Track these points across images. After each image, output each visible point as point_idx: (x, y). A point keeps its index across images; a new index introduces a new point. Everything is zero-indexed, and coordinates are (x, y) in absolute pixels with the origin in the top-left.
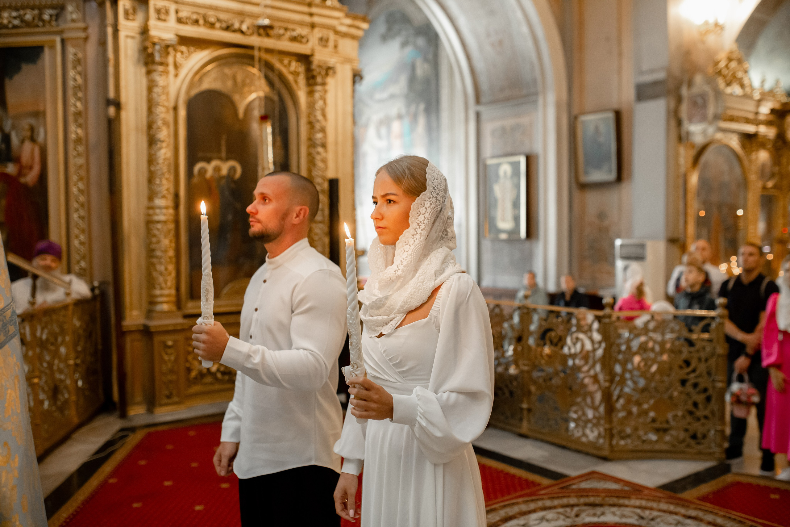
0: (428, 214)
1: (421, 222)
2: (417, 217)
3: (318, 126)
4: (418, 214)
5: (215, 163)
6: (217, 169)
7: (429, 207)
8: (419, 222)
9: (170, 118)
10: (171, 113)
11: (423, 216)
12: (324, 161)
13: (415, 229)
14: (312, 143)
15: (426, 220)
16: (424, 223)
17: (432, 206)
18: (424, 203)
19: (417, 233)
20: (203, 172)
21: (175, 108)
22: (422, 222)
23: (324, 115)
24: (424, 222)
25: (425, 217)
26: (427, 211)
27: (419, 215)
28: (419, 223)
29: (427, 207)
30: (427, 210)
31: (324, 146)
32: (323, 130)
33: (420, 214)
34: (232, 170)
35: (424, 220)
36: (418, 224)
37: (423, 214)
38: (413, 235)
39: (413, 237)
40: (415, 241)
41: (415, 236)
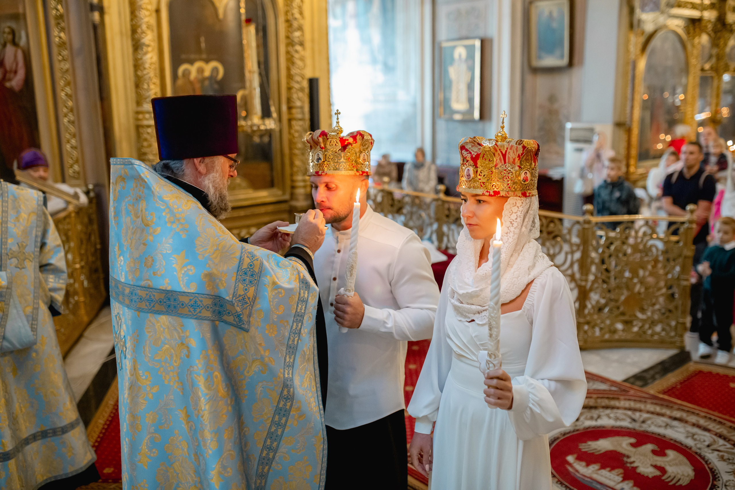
0: (520, 212)
1: (513, 221)
2: (510, 216)
3: (295, 24)
4: (510, 213)
5: (198, 64)
6: (201, 71)
8: (511, 221)
9: (153, 21)
10: (154, 15)
11: (515, 215)
12: (302, 59)
13: (508, 228)
14: (290, 43)
15: (518, 218)
16: (516, 222)
17: (523, 205)
18: (516, 202)
19: (510, 231)
20: (187, 73)
21: (158, 11)
22: (515, 221)
23: (301, 13)
24: (517, 220)
25: (517, 215)
26: (519, 210)
27: (512, 214)
29: (519, 206)
31: (302, 44)
32: (300, 28)
33: (513, 213)
34: (215, 70)
35: (516, 219)
36: (511, 222)
37: (515, 213)
38: (507, 233)
39: (506, 235)
40: (508, 239)
41: (508, 234)
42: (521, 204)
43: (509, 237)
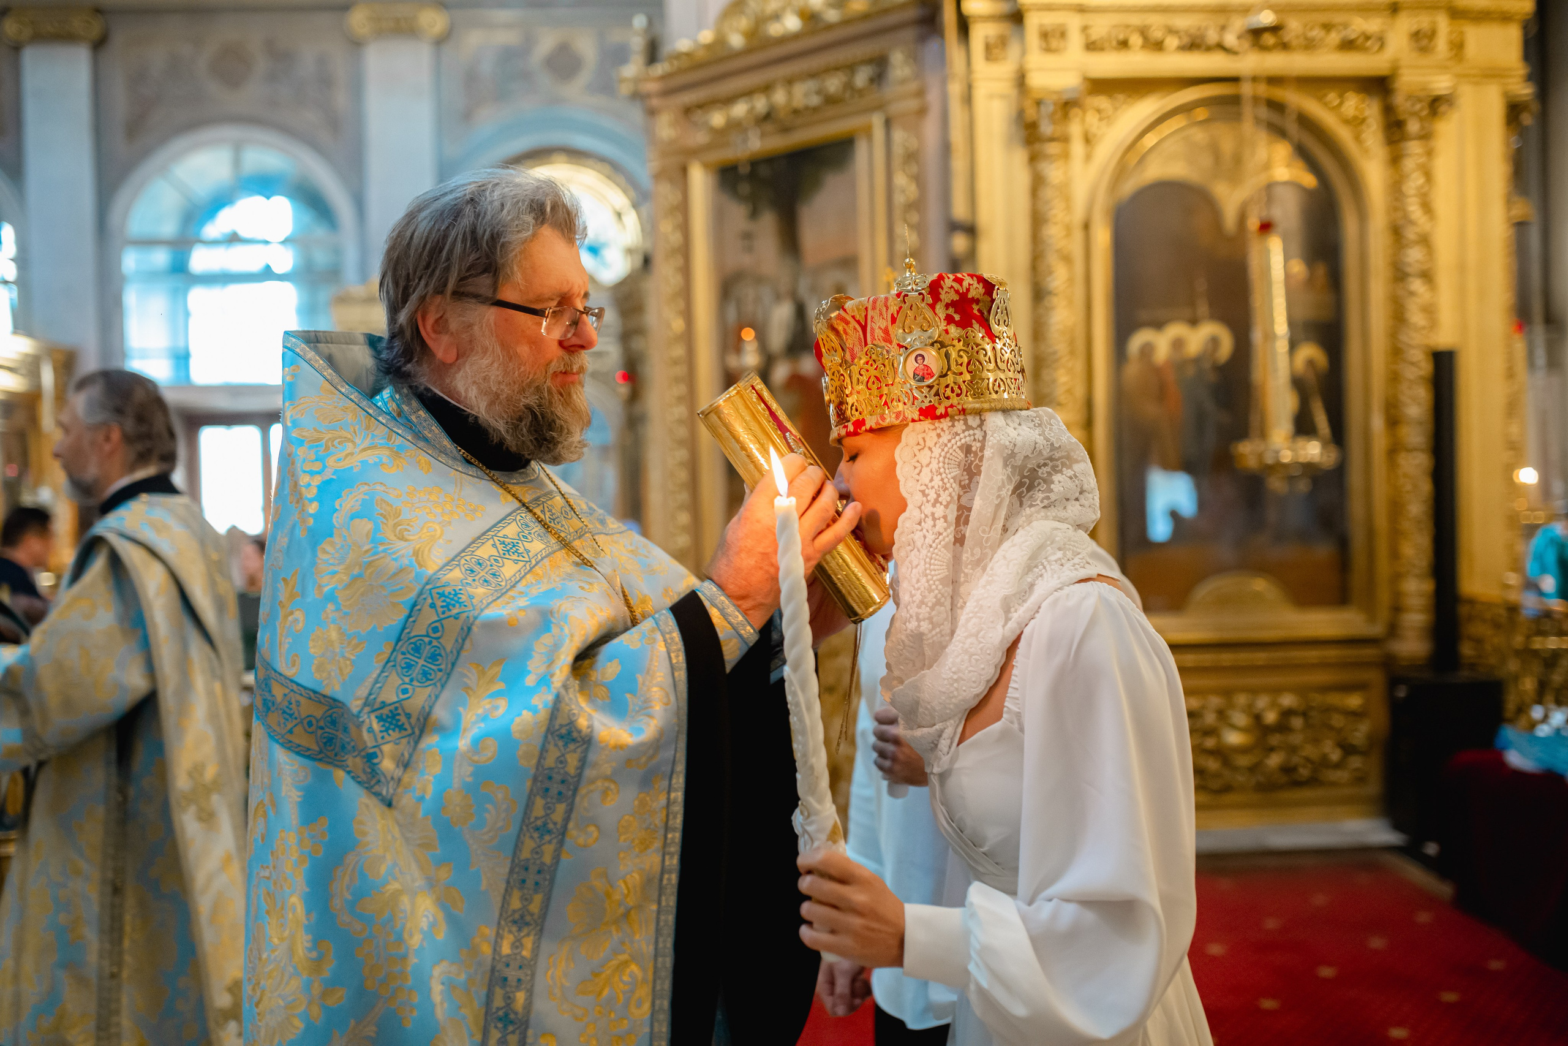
0: (936, 460)
2: (917, 477)
3: (1410, 234)
4: (917, 471)
5: (1176, 330)
6: (1178, 344)
7: (936, 444)
8: (923, 488)
9: (1076, 247)
10: (1078, 236)
12: (1430, 310)
13: (920, 508)
14: (1399, 274)
15: (935, 477)
16: (933, 487)
18: (924, 439)
20: (1147, 350)
21: (1086, 226)
22: (930, 485)
23: (1427, 207)
24: (933, 484)
25: (931, 471)
26: (933, 455)
27: (921, 471)
28: (925, 490)
29: (932, 445)
30: (932, 452)
31: (1427, 276)
32: (1425, 241)
33: (922, 467)
34: (1214, 341)
35: (932, 480)
36: (923, 492)
37: (928, 465)
38: (920, 524)
39: (919, 527)
40: (925, 537)
41: (923, 524)
42: (935, 439)
43: (924, 531)
